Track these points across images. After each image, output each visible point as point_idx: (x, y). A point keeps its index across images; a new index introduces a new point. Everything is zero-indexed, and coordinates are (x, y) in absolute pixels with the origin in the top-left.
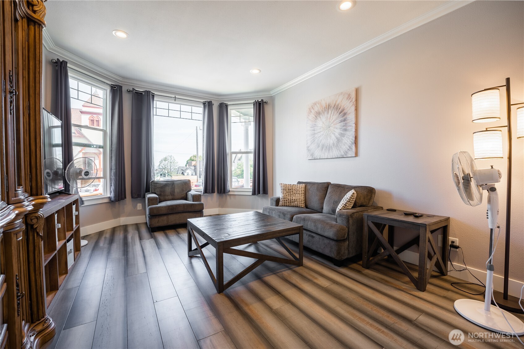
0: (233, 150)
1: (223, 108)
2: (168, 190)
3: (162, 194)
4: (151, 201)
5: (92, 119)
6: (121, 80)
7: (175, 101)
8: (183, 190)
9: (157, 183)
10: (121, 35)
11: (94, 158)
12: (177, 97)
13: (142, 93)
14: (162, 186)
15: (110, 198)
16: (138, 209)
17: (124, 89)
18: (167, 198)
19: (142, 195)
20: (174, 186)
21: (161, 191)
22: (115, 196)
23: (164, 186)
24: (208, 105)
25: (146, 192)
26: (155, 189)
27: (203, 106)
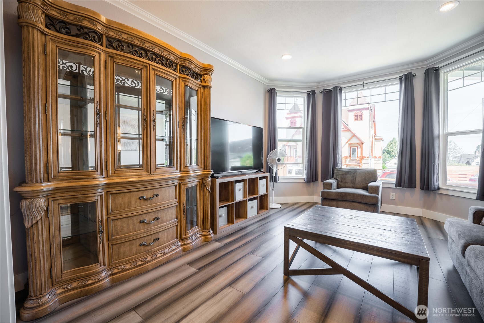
0: (450, 130)
2: (349, 178)
3: (343, 181)
5: (357, 115)
6: (315, 85)
7: (363, 87)
8: (364, 180)
10: (287, 57)
11: (357, 147)
13: (331, 91)
15: (304, 179)
17: (317, 92)
18: (347, 185)
20: (355, 175)
21: (342, 178)
22: (307, 178)
23: (346, 173)
27: (399, 82)
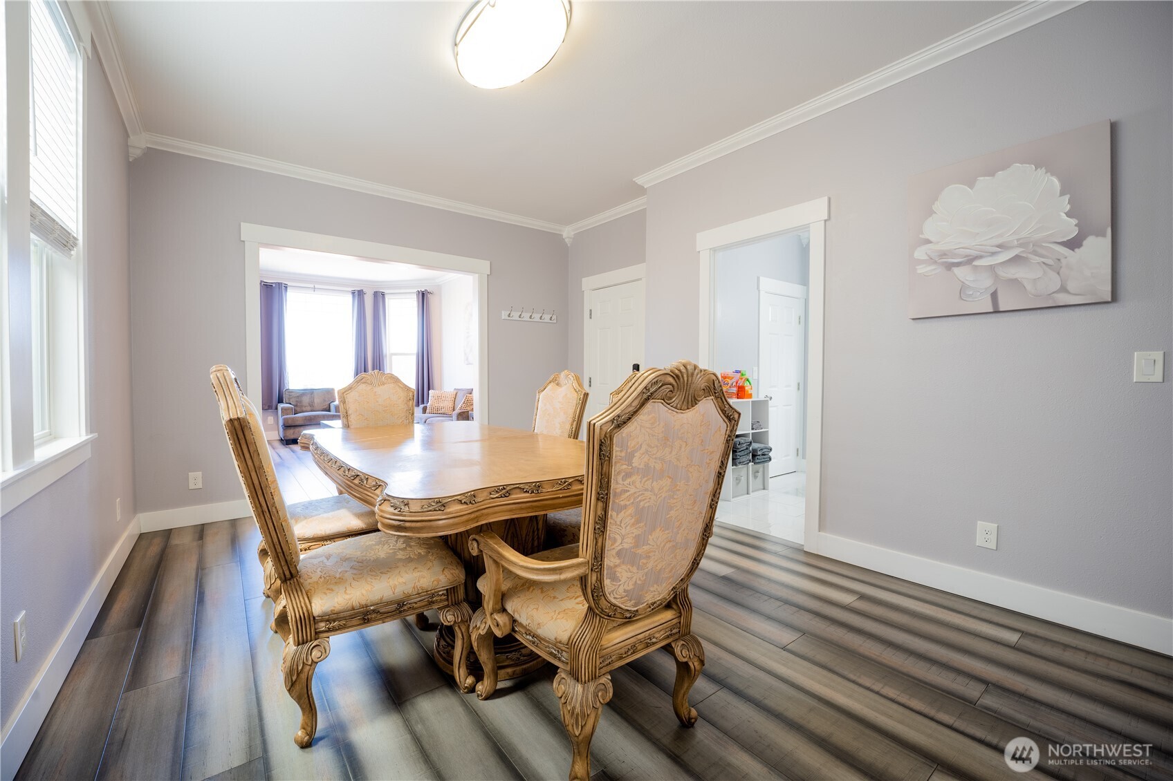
1: (379, 297)
2: (306, 400)
3: (298, 404)
4: (285, 411)
7: (314, 291)
8: (325, 401)
9: (292, 392)
12: (316, 286)
13: (273, 285)
14: (298, 395)
16: (269, 423)
18: (304, 409)
19: (274, 407)
20: (313, 396)
21: (297, 401)
23: (301, 394)
24: (359, 295)
25: (279, 403)
26: (289, 399)
27: (351, 295)
